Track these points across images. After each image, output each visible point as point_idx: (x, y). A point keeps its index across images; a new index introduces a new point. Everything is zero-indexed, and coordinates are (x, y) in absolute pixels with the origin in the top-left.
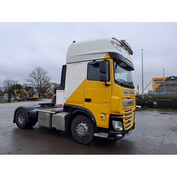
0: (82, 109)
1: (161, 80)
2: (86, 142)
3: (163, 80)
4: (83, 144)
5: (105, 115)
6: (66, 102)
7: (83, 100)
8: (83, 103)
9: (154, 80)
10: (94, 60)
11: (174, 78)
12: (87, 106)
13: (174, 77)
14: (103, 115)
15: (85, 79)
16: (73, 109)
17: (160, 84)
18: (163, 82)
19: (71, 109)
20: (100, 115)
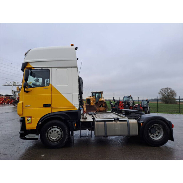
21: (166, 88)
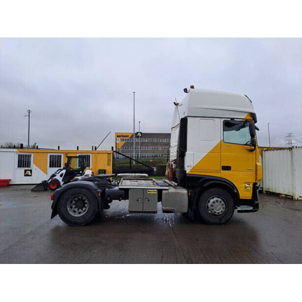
0: (220, 179)
1: (126, 136)
2: (223, 221)
3: (128, 136)
4: (220, 224)
5: (249, 184)
6: (191, 171)
7: (219, 168)
8: (219, 172)
9: (118, 136)
10: (232, 119)
11: (140, 135)
12: (225, 175)
13: (141, 133)
14: (248, 185)
15: (221, 142)
16: (204, 180)
17: (125, 142)
18: (128, 140)
19: (202, 180)
20: (244, 185)
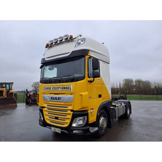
21: (38, 82)
